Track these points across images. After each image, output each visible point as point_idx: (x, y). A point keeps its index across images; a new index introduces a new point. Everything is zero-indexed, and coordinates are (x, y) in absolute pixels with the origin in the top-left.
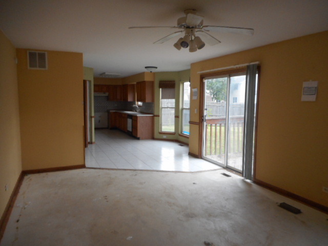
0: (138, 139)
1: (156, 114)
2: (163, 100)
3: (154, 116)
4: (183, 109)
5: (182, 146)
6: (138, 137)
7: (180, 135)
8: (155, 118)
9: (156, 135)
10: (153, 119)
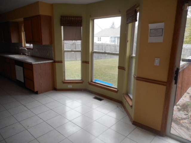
0: (37, 93)
1: (57, 59)
2: (66, 42)
3: (55, 62)
4: (93, 52)
5: (100, 100)
6: (36, 90)
7: (90, 84)
8: (57, 64)
9: (59, 85)
10: (53, 65)
